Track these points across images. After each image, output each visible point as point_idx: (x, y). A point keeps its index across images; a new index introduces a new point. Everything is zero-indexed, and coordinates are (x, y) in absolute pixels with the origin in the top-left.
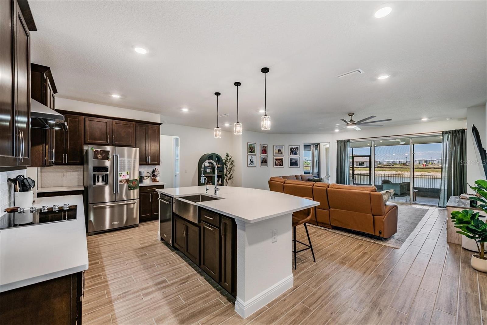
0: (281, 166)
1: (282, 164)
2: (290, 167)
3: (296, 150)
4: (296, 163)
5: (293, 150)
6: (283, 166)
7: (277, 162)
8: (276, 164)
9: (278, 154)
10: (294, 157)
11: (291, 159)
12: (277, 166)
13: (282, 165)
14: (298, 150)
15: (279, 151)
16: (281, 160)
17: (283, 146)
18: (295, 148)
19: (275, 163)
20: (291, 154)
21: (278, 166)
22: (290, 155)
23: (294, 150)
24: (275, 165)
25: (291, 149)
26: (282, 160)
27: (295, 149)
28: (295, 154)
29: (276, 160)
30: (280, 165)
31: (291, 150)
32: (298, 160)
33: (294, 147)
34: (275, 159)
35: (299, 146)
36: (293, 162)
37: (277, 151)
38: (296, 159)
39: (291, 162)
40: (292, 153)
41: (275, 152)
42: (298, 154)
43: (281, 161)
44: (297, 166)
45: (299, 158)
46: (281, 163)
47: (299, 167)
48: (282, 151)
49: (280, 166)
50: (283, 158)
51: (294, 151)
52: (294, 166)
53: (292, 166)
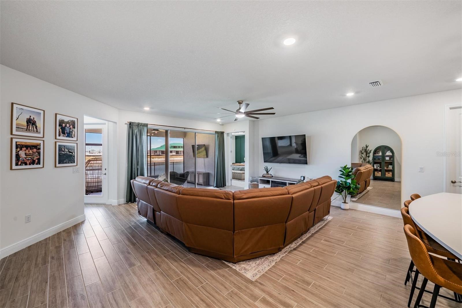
0: (35, 166)
1: (39, 159)
2: (58, 165)
3: (71, 126)
4: (71, 156)
5: (64, 125)
6: (41, 166)
7: (22, 154)
8: (19, 161)
9: (27, 130)
10: (65, 141)
11: (59, 145)
12: (24, 167)
13: (39, 163)
14: (74, 128)
15: (31, 122)
16: (36, 147)
17: (42, 112)
18: (68, 122)
19: (18, 156)
20: (59, 135)
21: (26, 164)
22: (58, 137)
23: (66, 126)
24: (17, 164)
25: (61, 122)
26: (39, 149)
27: (68, 125)
28: (69, 135)
29: (19, 147)
30: (33, 163)
31: (60, 125)
32: (74, 150)
33: (66, 119)
34: (17, 147)
35: (76, 120)
36: (64, 154)
37: (25, 124)
38: (71, 146)
39: (59, 153)
40: (64, 133)
41: (17, 125)
42: (74, 136)
43: (35, 150)
44: (72, 163)
45: (75, 145)
46: (35, 158)
47: (75, 164)
48: (39, 124)
49: (32, 166)
50: (42, 142)
51: (67, 130)
52: (66, 163)
53: (63, 163)
